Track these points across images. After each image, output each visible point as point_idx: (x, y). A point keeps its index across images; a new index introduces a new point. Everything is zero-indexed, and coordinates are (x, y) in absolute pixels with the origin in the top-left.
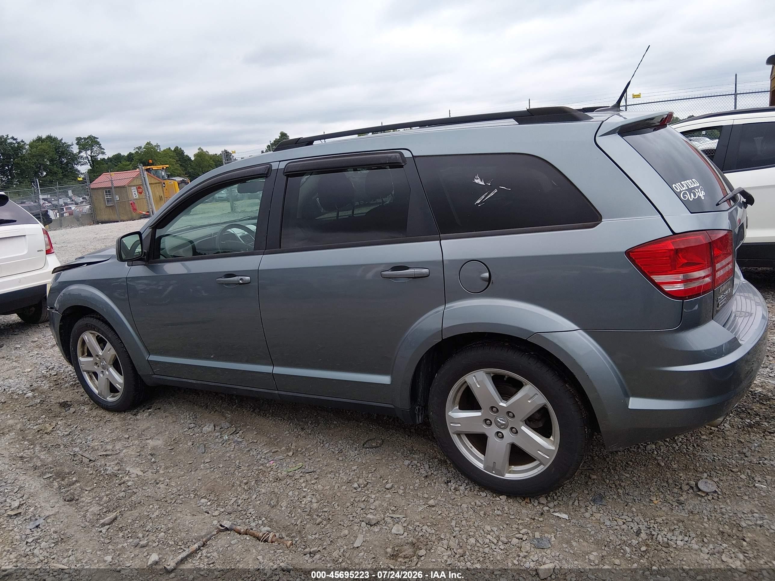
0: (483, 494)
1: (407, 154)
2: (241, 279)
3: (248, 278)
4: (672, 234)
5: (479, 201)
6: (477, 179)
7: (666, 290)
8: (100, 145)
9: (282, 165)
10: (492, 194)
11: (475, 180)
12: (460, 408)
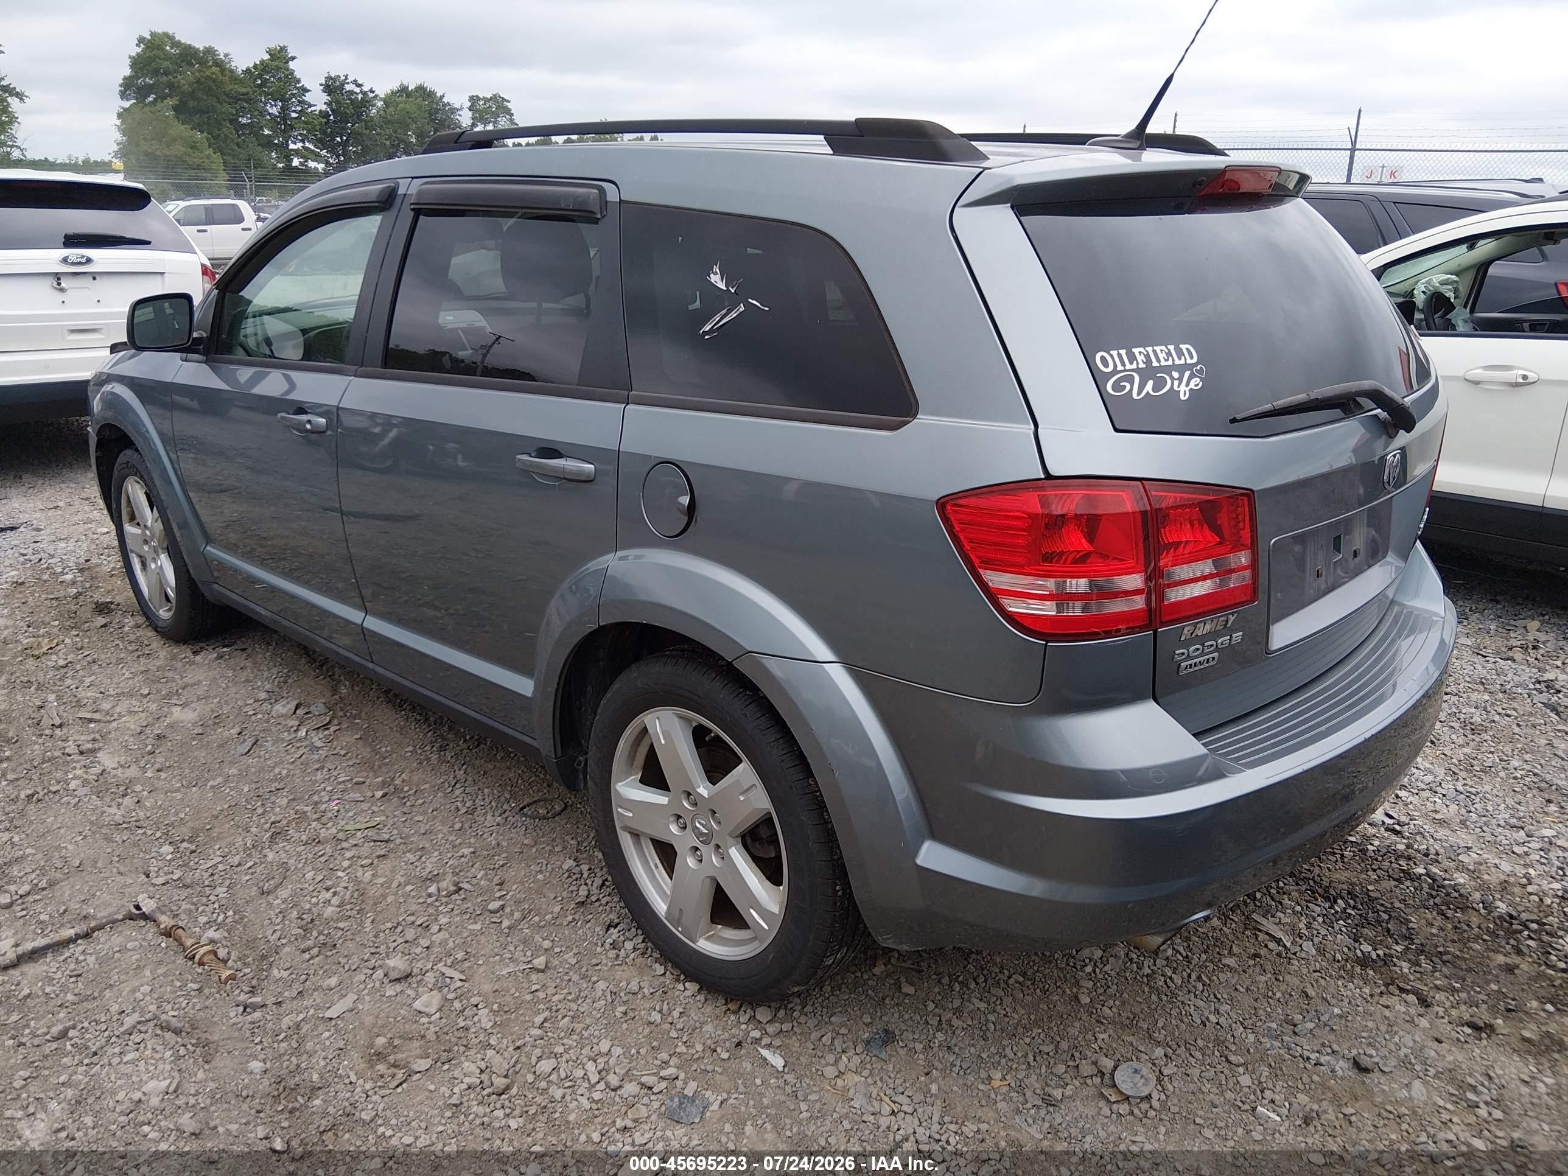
0: (660, 970)
1: (612, 195)
2: (309, 422)
3: (322, 421)
4: (1043, 476)
5: (707, 328)
6: (716, 273)
7: (1010, 609)
8: (512, 115)
9: (416, 186)
10: (734, 315)
11: (712, 275)
12: (641, 781)
